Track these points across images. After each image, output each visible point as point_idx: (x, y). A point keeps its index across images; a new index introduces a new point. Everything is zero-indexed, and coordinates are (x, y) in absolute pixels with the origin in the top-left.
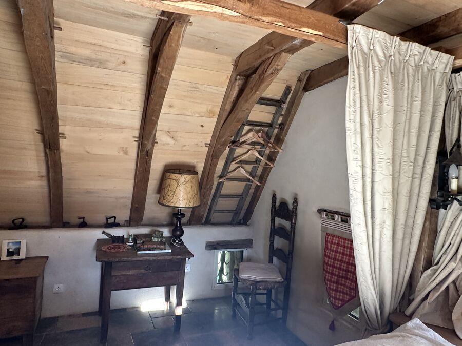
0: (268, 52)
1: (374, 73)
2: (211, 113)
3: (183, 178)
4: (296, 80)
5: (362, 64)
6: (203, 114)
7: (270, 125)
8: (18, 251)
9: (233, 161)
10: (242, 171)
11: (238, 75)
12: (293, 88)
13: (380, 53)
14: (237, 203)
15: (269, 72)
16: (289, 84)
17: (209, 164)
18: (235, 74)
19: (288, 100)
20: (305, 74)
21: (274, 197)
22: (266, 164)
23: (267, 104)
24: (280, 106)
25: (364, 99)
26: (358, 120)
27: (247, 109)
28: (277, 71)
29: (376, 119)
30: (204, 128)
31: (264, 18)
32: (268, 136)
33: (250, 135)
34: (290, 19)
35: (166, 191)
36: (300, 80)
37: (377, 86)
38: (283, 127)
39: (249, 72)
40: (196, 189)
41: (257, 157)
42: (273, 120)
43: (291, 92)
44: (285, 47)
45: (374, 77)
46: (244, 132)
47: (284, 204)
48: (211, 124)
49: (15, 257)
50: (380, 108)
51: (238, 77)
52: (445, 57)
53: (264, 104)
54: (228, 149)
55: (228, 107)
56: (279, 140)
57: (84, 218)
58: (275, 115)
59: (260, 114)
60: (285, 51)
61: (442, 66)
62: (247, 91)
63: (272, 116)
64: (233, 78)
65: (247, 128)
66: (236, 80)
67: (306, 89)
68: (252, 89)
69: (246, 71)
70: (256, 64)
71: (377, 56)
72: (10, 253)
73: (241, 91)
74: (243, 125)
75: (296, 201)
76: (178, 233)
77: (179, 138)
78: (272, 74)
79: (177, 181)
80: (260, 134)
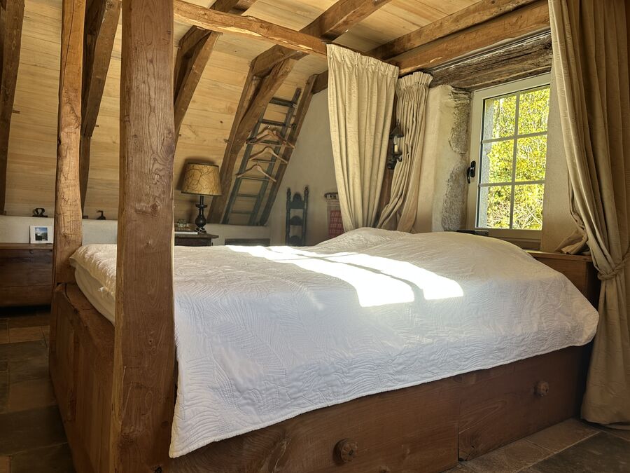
0: (279, 58)
1: (345, 75)
2: (230, 110)
3: (206, 169)
4: (305, 83)
5: (337, 69)
6: (222, 111)
7: (284, 125)
8: (45, 237)
9: (251, 157)
10: (259, 169)
11: (255, 75)
12: (303, 91)
13: (349, 63)
14: (254, 204)
15: (281, 73)
16: (299, 86)
17: (228, 159)
18: (252, 75)
19: (299, 102)
20: (313, 78)
21: (289, 192)
22: (282, 161)
23: (280, 104)
24: (292, 107)
25: (339, 92)
26: (336, 105)
27: (263, 105)
28: (287, 73)
29: (347, 105)
30: (223, 124)
31: (275, 38)
32: (281, 135)
33: (266, 132)
34: (291, 39)
35: (190, 180)
36: (308, 83)
37: (347, 84)
38: (296, 127)
39: (264, 74)
40: (218, 180)
41: (273, 156)
42: (286, 120)
43: (302, 94)
44: (292, 55)
45: (345, 78)
46: (260, 131)
47: (297, 196)
48: (229, 120)
49: (43, 242)
50: (350, 99)
51: (255, 77)
52: (392, 67)
53: (277, 104)
54: (245, 145)
55: (246, 105)
56: (292, 139)
57: (102, 212)
58: (288, 116)
59: (274, 113)
60: (292, 57)
61: (390, 73)
62: (263, 89)
63: (285, 116)
64: (250, 78)
65: (262, 126)
66: (252, 80)
67: (314, 91)
68: (267, 88)
69: (262, 72)
70: (270, 66)
71: (347, 64)
72: (38, 238)
73: (257, 90)
74: (259, 122)
75: (307, 190)
76: (201, 221)
77: (199, 133)
78: (282, 75)
79: (201, 171)
80: (275, 132)
